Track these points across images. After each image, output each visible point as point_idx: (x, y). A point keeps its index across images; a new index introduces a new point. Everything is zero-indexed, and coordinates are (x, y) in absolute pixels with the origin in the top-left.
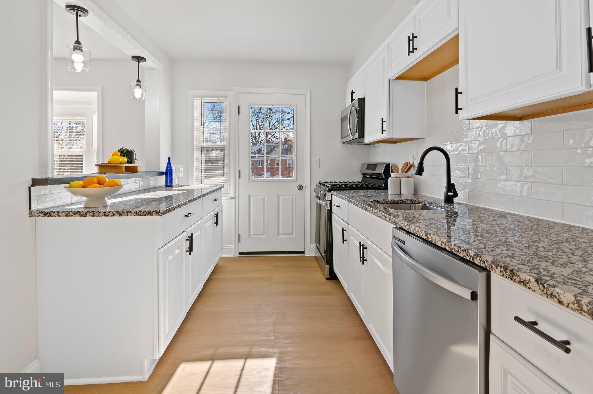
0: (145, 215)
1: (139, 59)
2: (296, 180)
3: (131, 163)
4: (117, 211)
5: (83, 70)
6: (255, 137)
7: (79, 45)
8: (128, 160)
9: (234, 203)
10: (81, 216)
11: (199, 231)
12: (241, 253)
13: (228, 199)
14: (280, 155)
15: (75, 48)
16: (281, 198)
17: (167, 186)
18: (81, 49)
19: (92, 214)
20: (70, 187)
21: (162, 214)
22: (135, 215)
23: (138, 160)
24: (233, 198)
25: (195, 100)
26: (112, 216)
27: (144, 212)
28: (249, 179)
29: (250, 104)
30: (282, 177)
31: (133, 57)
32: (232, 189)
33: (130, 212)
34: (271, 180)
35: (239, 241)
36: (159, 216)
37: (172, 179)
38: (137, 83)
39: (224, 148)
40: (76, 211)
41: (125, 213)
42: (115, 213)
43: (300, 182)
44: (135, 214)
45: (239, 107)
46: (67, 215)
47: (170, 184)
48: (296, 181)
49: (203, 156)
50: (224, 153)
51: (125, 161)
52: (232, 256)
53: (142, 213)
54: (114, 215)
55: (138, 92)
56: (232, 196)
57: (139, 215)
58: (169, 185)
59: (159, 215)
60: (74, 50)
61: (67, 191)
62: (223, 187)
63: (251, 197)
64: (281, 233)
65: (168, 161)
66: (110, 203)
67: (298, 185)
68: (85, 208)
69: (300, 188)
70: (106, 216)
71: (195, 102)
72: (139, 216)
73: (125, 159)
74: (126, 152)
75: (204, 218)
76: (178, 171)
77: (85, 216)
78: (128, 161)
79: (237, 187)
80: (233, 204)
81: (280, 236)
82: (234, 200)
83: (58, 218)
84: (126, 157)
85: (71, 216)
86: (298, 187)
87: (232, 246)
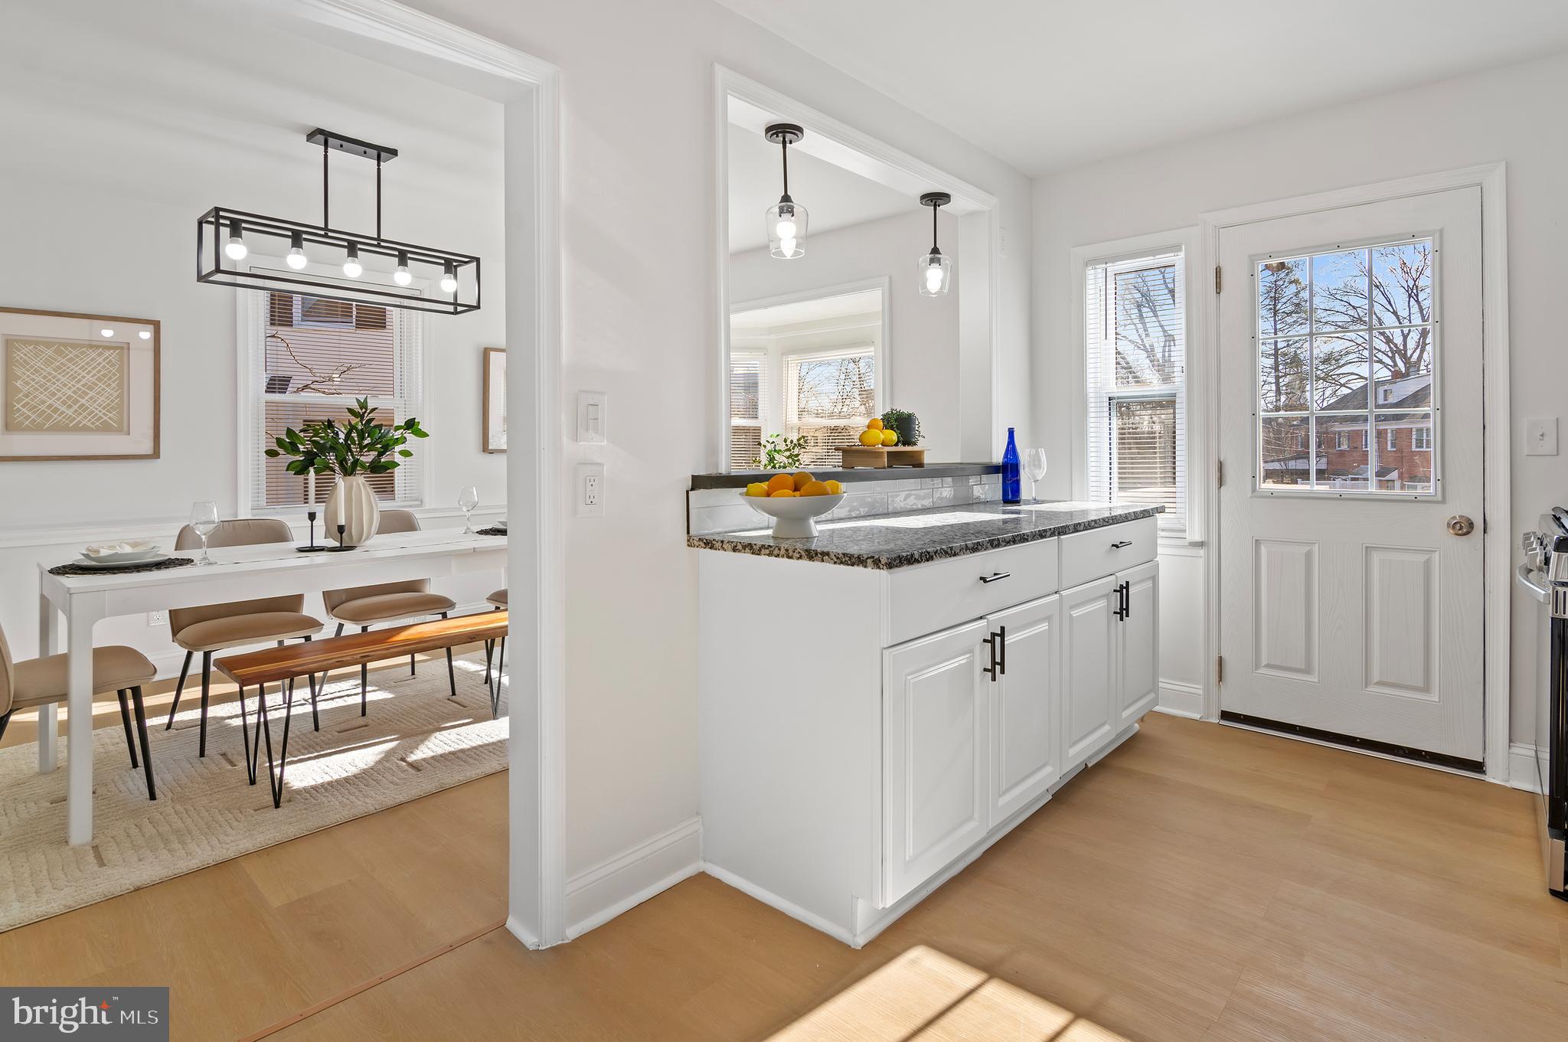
0: (852, 565)
1: (935, 199)
2: (1439, 497)
3: (906, 443)
4: (806, 550)
5: (796, 253)
6: (1406, 351)
7: (789, 203)
8: (898, 437)
9: (1201, 559)
10: (753, 553)
11: (1044, 625)
12: (1226, 715)
13: (1183, 547)
14: (1371, 411)
15: (782, 211)
16: (1376, 557)
17: (1006, 501)
18: (791, 211)
19: (767, 551)
20: (747, 494)
21: (885, 567)
22: (835, 563)
23: (924, 437)
24: (1201, 544)
25: (1090, 272)
26: (798, 559)
27: (851, 556)
28: (1254, 490)
29: (1255, 255)
30: (1381, 487)
31: (923, 197)
32: (1196, 516)
33: (828, 554)
34: (1335, 496)
35: (1220, 679)
36: (878, 570)
37: (1018, 482)
38: (932, 255)
39: (1174, 395)
40: (747, 542)
41: (819, 555)
42: (803, 554)
43: (1465, 506)
44: (836, 560)
45: (1218, 272)
46: (735, 550)
47: (1012, 498)
48: (1444, 501)
49: (1114, 420)
50: (1174, 413)
51: (892, 440)
52: (1197, 716)
53: (847, 559)
54: (800, 557)
55: (935, 278)
56: (1198, 538)
57: (841, 563)
58: (1011, 494)
59: (879, 568)
60: (780, 216)
61: (744, 502)
62: (1161, 510)
63: (1263, 547)
64: (1376, 677)
65: (1009, 437)
66: (820, 532)
67: (1454, 518)
68: (774, 538)
69: (1463, 527)
70: (789, 557)
71: (1092, 277)
72: (842, 566)
73: (893, 436)
74: (896, 420)
75: (1063, 593)
76: (1036, 462)
77: (758, 554)
78: (898, 441)
79: (1214, 513)
80: (1201, 564)
81: (1373, 689)
82: (1202, 552)
83: (722, 552)
84: (895, 431)
85: (740, 551)
86: (1448, 524)
87: (1198, 689)
